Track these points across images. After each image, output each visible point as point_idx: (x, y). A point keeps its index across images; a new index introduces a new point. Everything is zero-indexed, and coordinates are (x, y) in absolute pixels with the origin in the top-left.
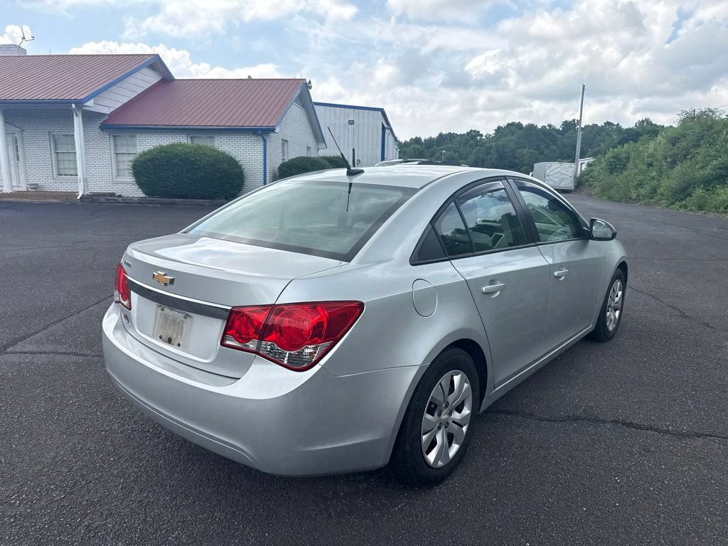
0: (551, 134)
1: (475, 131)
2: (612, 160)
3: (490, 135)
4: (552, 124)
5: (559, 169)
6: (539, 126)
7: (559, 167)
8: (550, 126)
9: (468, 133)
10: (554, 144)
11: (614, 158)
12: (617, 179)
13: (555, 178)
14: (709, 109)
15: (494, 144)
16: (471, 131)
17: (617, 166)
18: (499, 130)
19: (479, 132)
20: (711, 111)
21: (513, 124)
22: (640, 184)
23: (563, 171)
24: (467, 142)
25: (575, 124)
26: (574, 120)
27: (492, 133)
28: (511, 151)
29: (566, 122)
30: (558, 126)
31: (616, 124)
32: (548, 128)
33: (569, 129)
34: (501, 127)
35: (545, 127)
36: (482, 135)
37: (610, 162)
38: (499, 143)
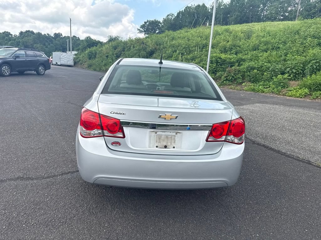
0: (50, 38)
1: (7, 32)
2: (89, 53)
3: (16, 35)
4: (49, 34)
5: (66, 56)
6: (43, 34)
7: (66, 55)
8: (48, 34)
9: (3, 33)
10: (52, 44)
11: (90, 52)
12: (94, 62)
13: (65, 60)
14: (118, 36)
15: (21, 40)
16: (5, 32)
17: (92, 56)
18: (21, 33)
19: (10, 33)
20: (118, 37)
21: (29, 31)
22: (106, 65)
23: (68, 57)
24: (4, 38)
25: (60, 35)
26: (59, 33)
27: (18, 34)
28: (31, 45)
29: (56, 33)
30: (52, 35)
31: (78, 37)
32: (47, 35)
33: (58, 37)
34: (23, 32)
35: (45, 34)
36: (12, 35)
37: (89, 54)
38: (23, 40)
